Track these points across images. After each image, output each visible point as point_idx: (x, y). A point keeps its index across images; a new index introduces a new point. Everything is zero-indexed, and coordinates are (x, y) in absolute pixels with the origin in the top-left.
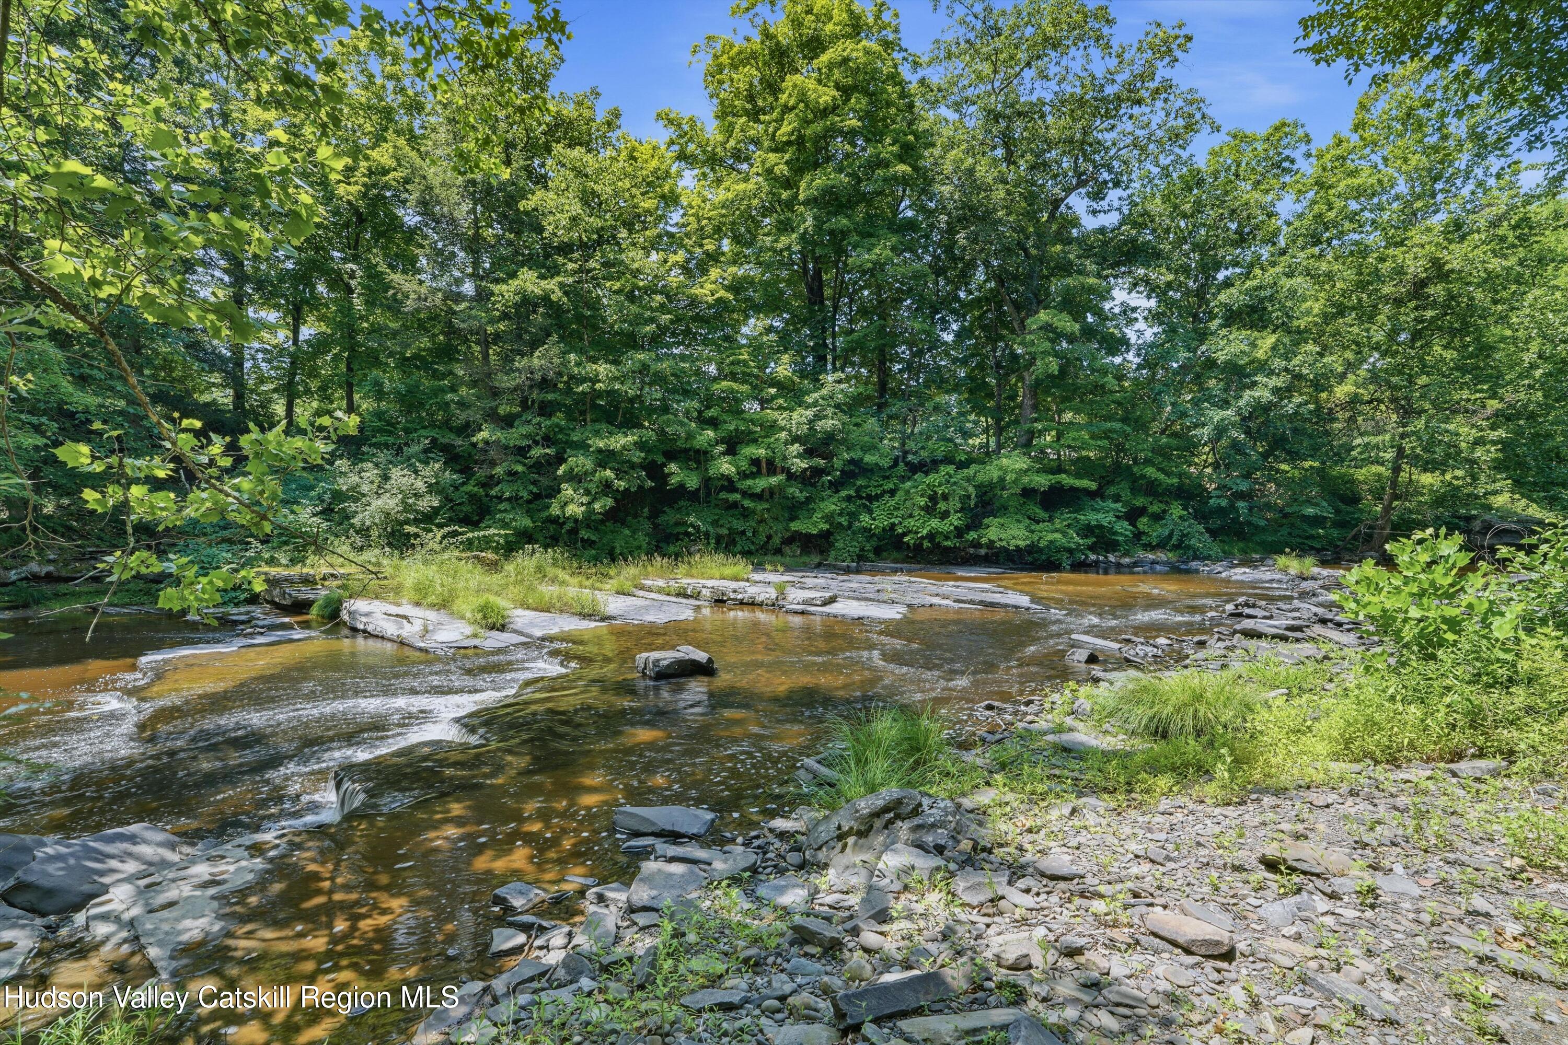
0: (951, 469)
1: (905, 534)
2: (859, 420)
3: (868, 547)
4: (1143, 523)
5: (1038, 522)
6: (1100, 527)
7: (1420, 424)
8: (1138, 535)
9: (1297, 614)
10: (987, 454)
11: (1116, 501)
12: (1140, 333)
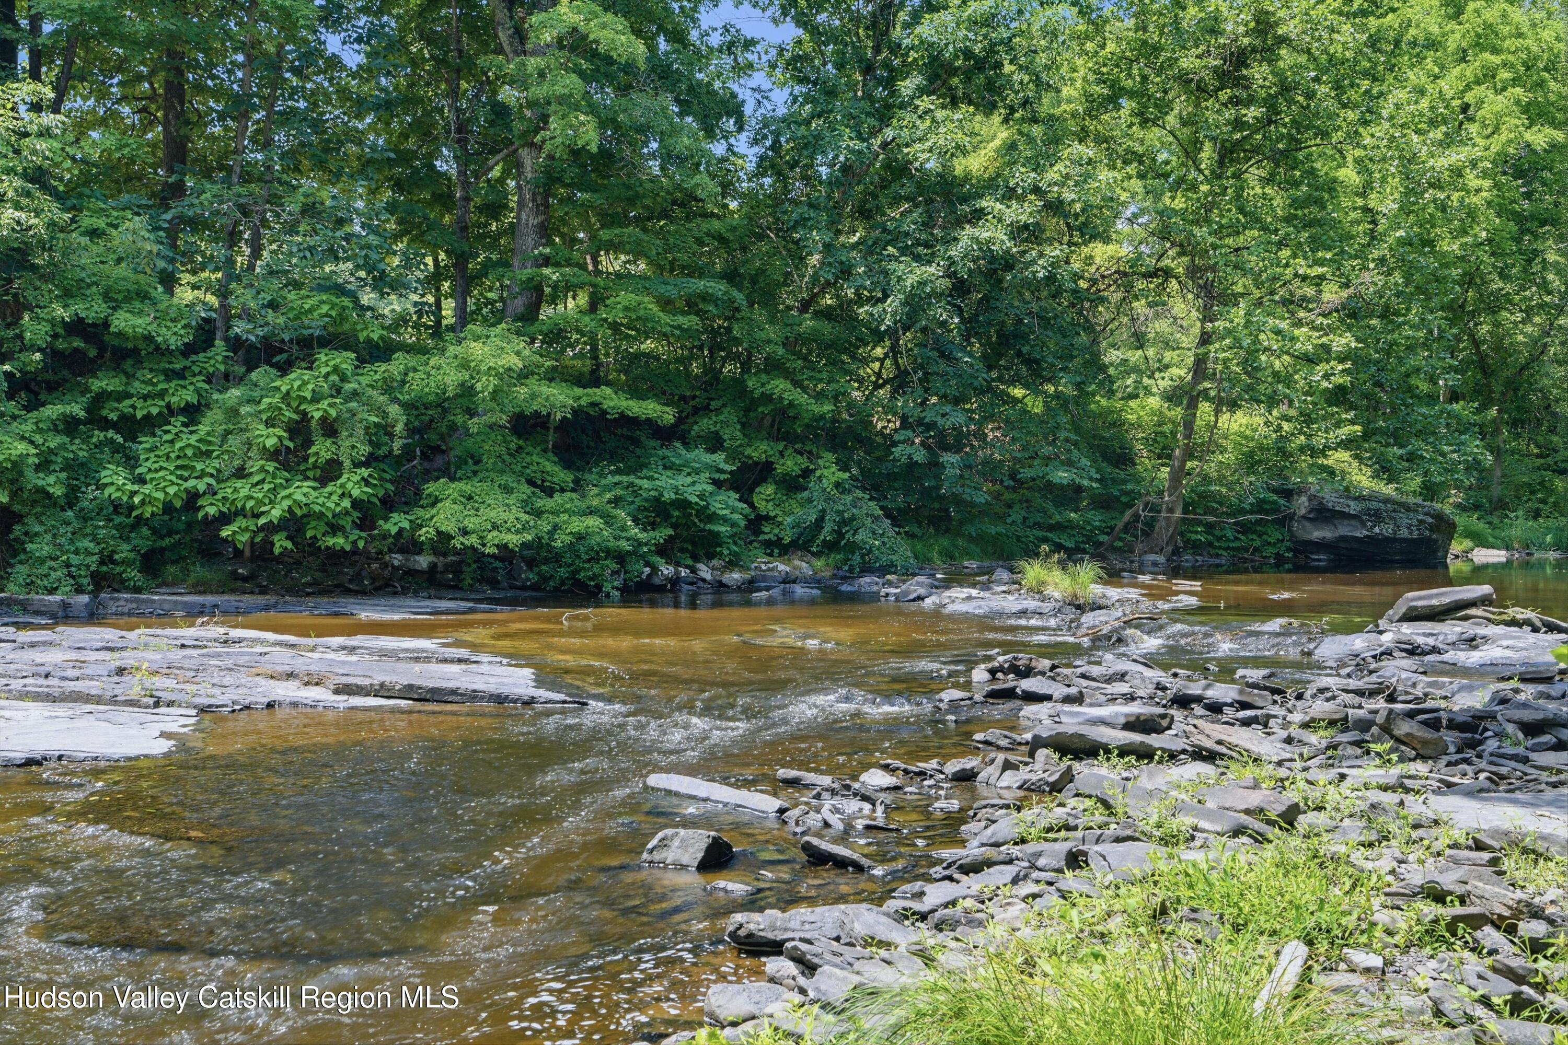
0: (345, 360)
1: (225, 519)
2: (101, 223)
3: (124, 551)
4: (766, 492)
5: (550, 492)
6: (682, 504)
7: (1238, 314)
8: (756, 522)
9: (1122, 688)
10: (437, 331)
11: (712, 450)
12: (762, 95)
